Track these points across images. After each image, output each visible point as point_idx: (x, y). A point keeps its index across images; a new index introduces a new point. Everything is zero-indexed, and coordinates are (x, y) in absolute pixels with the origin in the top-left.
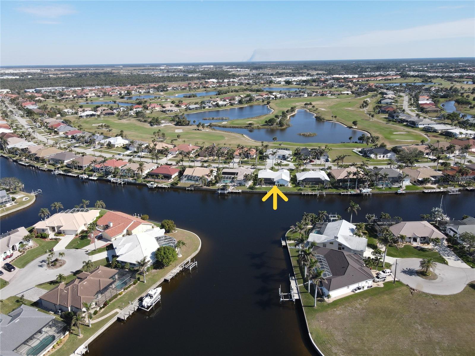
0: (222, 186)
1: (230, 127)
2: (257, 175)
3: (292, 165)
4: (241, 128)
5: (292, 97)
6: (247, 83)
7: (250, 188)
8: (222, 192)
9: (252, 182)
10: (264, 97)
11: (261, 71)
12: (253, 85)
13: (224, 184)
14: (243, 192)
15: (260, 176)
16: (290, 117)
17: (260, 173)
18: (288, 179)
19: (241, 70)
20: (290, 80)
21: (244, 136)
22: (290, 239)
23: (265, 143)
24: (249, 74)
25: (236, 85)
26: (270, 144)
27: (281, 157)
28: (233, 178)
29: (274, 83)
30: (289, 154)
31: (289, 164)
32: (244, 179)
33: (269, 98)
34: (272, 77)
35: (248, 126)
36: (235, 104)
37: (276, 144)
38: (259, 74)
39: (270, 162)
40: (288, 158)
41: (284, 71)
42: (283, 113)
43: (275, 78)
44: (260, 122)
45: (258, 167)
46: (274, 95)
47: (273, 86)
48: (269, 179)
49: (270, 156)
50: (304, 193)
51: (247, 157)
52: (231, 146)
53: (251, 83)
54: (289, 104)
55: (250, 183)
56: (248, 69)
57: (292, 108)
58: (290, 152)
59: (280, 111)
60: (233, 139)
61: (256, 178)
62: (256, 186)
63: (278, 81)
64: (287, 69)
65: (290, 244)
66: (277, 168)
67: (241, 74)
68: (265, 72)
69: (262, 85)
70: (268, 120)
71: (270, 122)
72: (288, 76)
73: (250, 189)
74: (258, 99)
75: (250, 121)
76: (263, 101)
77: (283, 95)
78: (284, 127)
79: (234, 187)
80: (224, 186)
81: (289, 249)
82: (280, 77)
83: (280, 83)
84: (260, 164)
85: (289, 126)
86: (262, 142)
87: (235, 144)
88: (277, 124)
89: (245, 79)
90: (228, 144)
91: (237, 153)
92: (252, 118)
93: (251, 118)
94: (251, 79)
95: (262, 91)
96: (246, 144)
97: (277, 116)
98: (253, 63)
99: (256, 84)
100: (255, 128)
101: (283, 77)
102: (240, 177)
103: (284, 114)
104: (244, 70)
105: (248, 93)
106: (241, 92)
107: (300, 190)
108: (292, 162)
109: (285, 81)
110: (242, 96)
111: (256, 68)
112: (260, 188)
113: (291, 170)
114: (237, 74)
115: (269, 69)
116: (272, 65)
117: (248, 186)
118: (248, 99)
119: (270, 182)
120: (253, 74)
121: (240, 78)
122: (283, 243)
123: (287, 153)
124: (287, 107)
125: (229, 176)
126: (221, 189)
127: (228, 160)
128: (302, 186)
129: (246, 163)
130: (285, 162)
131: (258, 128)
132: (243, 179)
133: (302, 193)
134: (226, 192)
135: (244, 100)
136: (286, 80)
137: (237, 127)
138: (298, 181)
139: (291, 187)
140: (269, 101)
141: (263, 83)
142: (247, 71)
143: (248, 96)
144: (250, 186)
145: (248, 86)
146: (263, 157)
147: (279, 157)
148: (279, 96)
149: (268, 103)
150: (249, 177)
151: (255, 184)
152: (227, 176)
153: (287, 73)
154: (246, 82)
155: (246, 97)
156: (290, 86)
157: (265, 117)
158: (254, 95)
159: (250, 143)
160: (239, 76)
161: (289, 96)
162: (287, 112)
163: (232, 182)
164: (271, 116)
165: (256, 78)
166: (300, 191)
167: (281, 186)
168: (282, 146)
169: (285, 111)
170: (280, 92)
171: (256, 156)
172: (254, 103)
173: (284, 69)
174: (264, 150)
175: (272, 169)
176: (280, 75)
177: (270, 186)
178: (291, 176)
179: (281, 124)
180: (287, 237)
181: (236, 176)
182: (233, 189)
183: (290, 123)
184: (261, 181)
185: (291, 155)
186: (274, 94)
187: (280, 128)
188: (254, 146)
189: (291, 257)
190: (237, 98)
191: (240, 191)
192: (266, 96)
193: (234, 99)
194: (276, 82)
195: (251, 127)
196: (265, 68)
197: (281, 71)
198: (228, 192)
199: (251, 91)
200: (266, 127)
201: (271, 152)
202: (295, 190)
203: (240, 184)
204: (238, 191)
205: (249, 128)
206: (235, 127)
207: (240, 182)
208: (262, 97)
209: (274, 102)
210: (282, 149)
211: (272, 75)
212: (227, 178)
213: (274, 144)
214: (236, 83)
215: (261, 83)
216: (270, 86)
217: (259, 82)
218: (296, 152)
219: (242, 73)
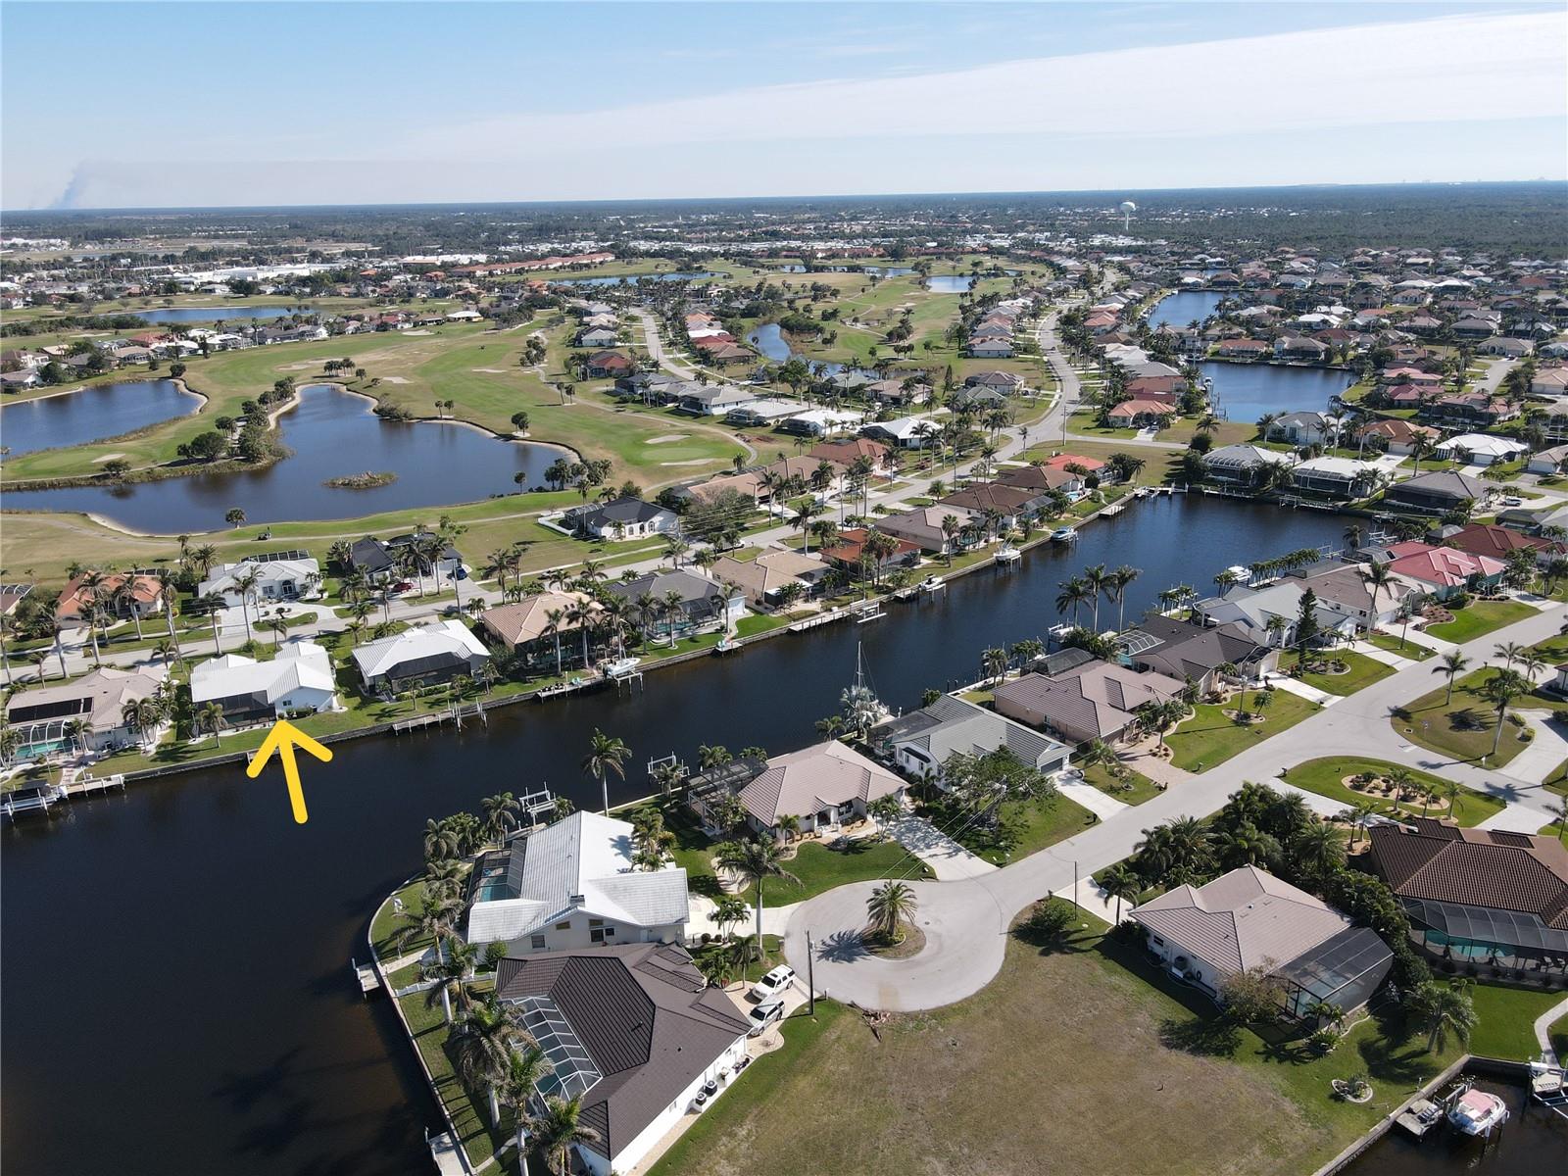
0: (18, 777)
1: (19, 489)
2: (185, 690)
3: (328, 617)
4: (71, 485)
5: (269, 341)
6: (65, 295)
7: (166, 753)
8: (27, 804)
9: (170, 722)
10: (153, 347)
11: (119, 247)
12: (94, 300)
13: (30, 766)
14: (132, 782)
15: (199, 694)
16: (278, 419)
17: (198, 680)
18: (325, 680)
19: (30, 242)
20: (250, 279)
21: (95, 518)
22: (394, 953)
23: (197, 542)
24: (69, 259)
25: (18, 305)
26: (219, 541)
27: (277, 589)
28: (72, 729)
29: (187, 291)
30: (310, 575)
31: (315, 615)
32: (126, 724)
33: (178, 350)
34: (171, 267)
35: (106, 477)
36: (25, 385)
37: (242, 536)
38: (114, 258)
39: (234, 620)
40: (305, 588)
41: (216, 243)
42: (248, 407)
43: (185, 271)
44: (156, 452)
45: (186, 649)
46: (193, 339)
47: (181, 301)
48: (246, 699)
49: (230, 598)
50: (403, 725)
51: (125, 613)
52: (36, 575)
53: (86, 296)
54: (266, 371)
55: (161, 733)
56: (62, 238)
57: (279, 385)
58: (311, 566)
59: (232, 400)
60: (42, 539)
61: (182, 705)
62: (191, 742)
63: (202, 284)
64: (228, 237)
65: (398, 978)
66: (266, 638)
67: (35, 260)
68: (140, 251)
69: (134, 301)
70: (189, 444)
71: (201, 448)
72: (238, 264)
73: (163, 760)
74: (127, 361)
75: (111, 451)
76: (153, 366)
77: (232, 336)
78: (264, 462)
79: (82, 769)
80: (28, 774)
81: (396, 1002)
82: (206, 269)
83: (212, 291)
84: (191, 636)
85: (280, 455)
86: (183, 540)
87: (55, 563)
88: (231, 455)
89: (55, 278)
90: (22, 566)
91: (69, 606)
92: (117, 439)
93: (111, 439)
94: (81, 280)
95: (142, 325)
96: (110, 556)
97: (224, 424)
98: (82, 216)
99: (109, 298)
100: (137, 480)
101: (218, 267)
102: (107, 718)
103: (252, 412)
104: (42, 242)
105: (81, 335)
106: (43, 335)
107: (386, 713)
108: (327, 603)
109: (227, 283)
110: (53, 350)
111: (98, 236)
112: (212, 747)
113: (330, 640)
114: (16, 260)
115: (155, 239)
116: (164, 222)
117: (152, 749)
118: (83, 359)
119: (252, 709)
120: (86, 260)
121: (31, 275)
122: (367, 980)
123: (298, 570)
124: (260, 382)
125: (49, 721)
126: (18, 795)
127: (31, 643)
128: (390, 699)
129: (124, 640)
130: (297, 609)
131: (154, 479)
132: (120, 722)
133: (396, 727)
134: (44, 803)
135: (64, 366)
136: (232, 278)
137: (53, 486)
138: (367, 682)
139: (345, 709)
140: (176, 362)
141: (141, 294)
142: (60, 247)
143: (81, 348)
144: (160, 746)
145: (74, 307)
146: (197, 607)
147: (268, 591)
148: (216, 340)
149: (177, 371)
150: (148, 710)
151: (183, 733)
152: (34, 724)
153: (231, 253)
154: (63, 290)
155: (71, 353)
156: (253, 300)
157: (173, 429)
158: (106, 341)
159: (127, 547)
160: (23, 268)
161: (259, 339)
162: (263, 400)
163: (67, 746)
164: (199, 420)
165: (103, 273)
166: (387, 721)
167: (301, 715)
168: (271, 540)
169: (255, 398)
170: (219, 326)
171: (165, 604)
172: (119, 375)
173: (216, 237)
174: (198, 572)
175: (248, 650)
176: (204, 259)
177: (257, 727)
178: (336, 662)
179: (246, 451)
180: (378, 947)
181: (82, 717)
182: (80, 778)
183: (283, 444)
184: (209, 718)
185: (317, 578)
186: (193, 333)
187: (246, 467)
188: (144, 560)
189: (416, 1036)
190: (31, 361)
191: (118, 779)
192: (164, 344)
193: (16, 367)
194: (192, 288)
195: (117, 476)
196: (134, 235)
197: (204, 246)
198: (55, 797)
199: (92, 325)
200: (188, 469)
201: (231, 583)
202: (365, 722)
203: (114, 748)
204: (106, 784)
205: (109, 482)
206: (42, 487)
207: (110, 738)
208: (144, 350)
209: (200, 365)
210: (274, 558)
211: (170, 259)
212: (39, 734)
213: (237, 536)
214: (16, 295)
215: (130, 295)
216: (169, 302)
217: (119, 289)
218: (335, 558)
219: (36, 256)
